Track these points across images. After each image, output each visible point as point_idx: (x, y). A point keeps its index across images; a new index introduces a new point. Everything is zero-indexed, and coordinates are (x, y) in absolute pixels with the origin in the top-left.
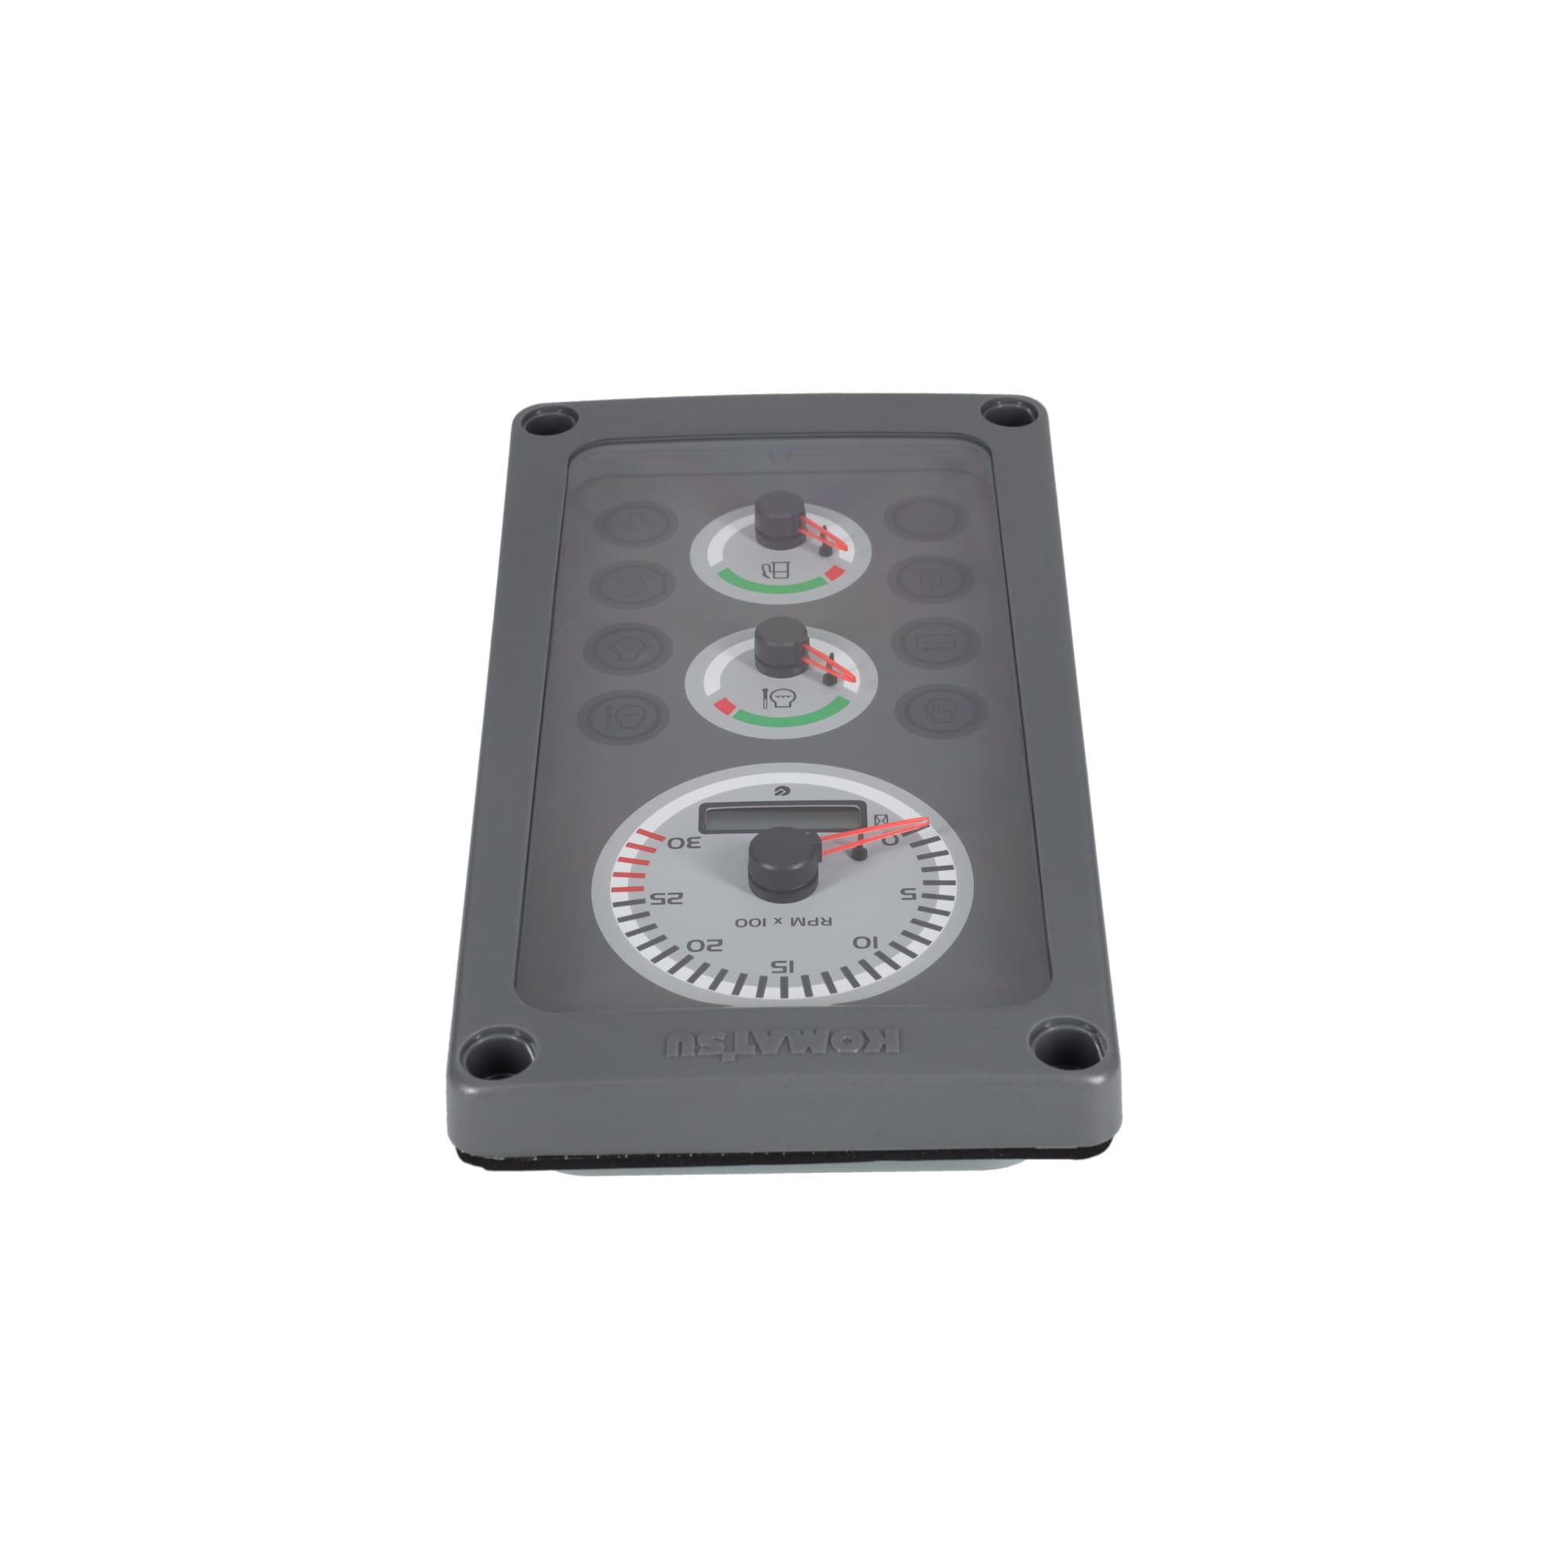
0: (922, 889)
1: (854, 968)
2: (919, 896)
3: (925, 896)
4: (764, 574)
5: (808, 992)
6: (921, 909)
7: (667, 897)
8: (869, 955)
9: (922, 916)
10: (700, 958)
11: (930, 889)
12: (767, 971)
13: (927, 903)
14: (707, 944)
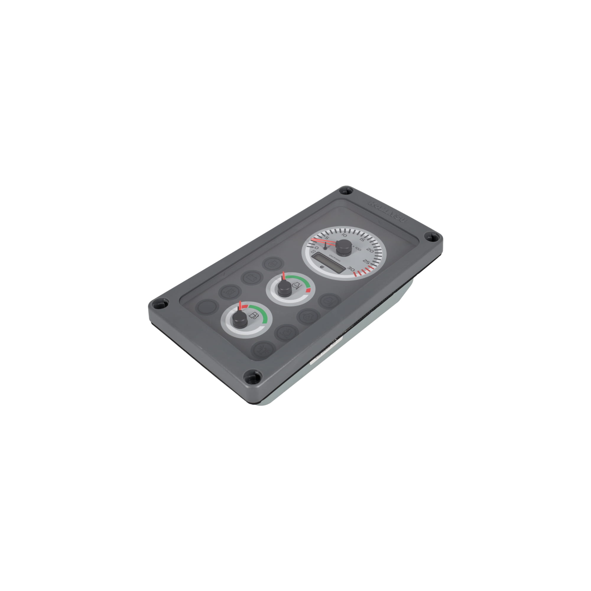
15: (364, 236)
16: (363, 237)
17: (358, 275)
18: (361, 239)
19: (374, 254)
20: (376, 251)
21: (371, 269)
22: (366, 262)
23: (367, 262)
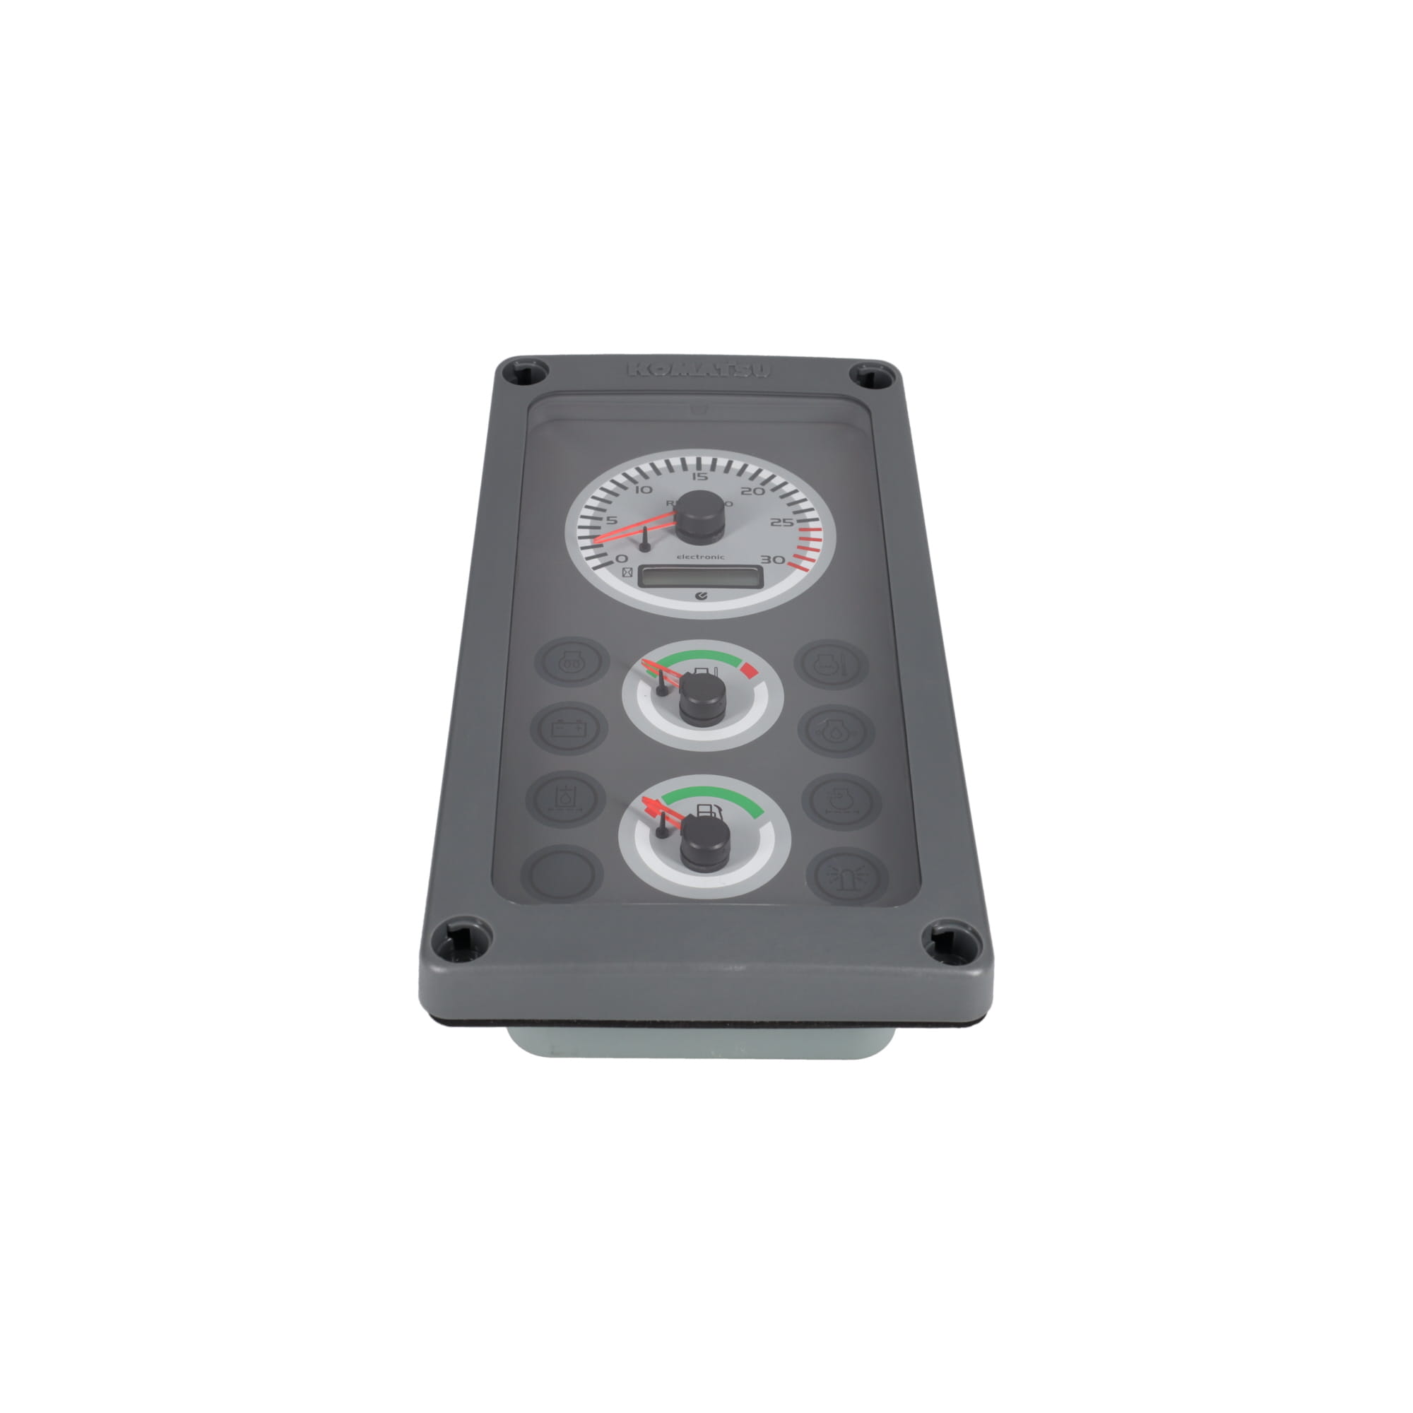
0: (602, 524)
1: (653, 475)
2: (605, 519)
3: (600, 519)
4: (720, 810)
5: (683, 460)
6: (604, 510)
7: (782, 523)
8: (642, 482)
9: (604, 506)
10: (756, 484)
11: (596, 523)
12: (710, 474)
13: (599, 514)
14: (752, 492)
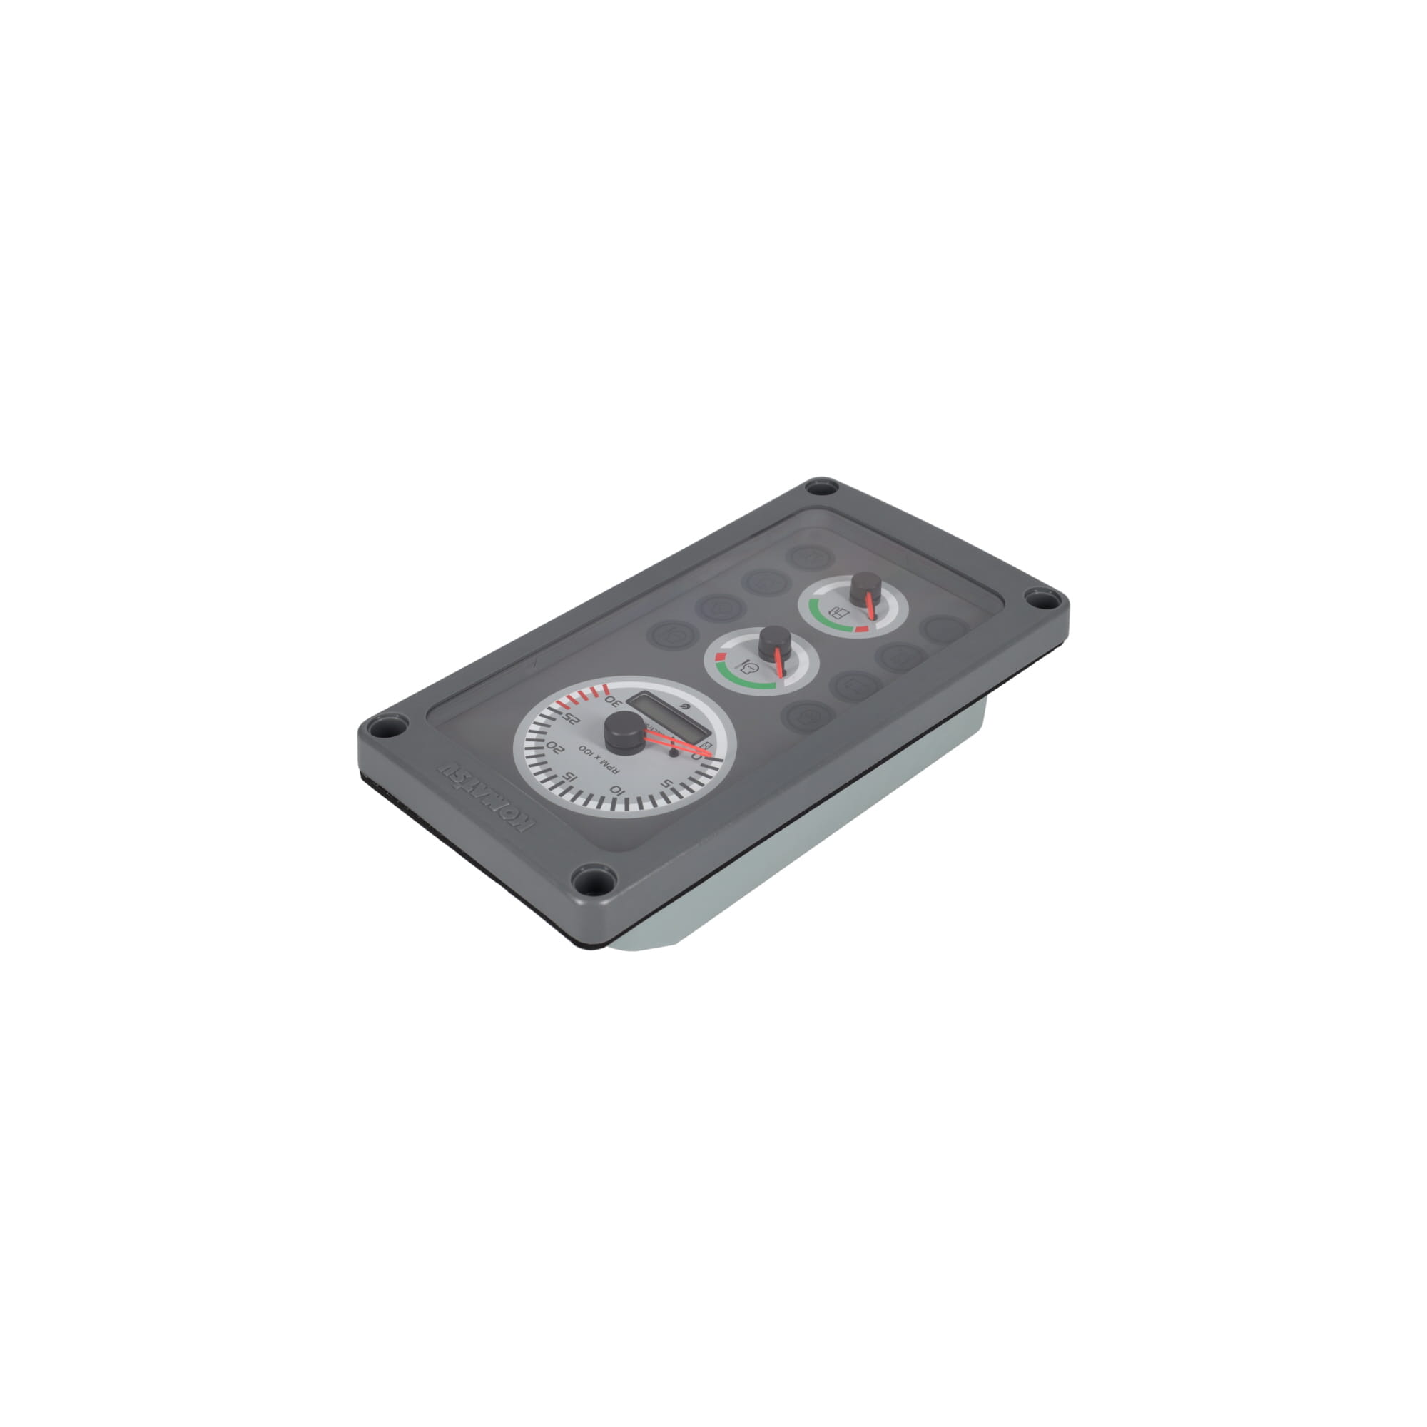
15: (562, 788)
16: (567, 784)
17: (599, 688)
18: (573, 777)
19: (547, 738)
20: (540, 744)
21: (565, 700)
22: (572, 718)
23: (569, 718)
